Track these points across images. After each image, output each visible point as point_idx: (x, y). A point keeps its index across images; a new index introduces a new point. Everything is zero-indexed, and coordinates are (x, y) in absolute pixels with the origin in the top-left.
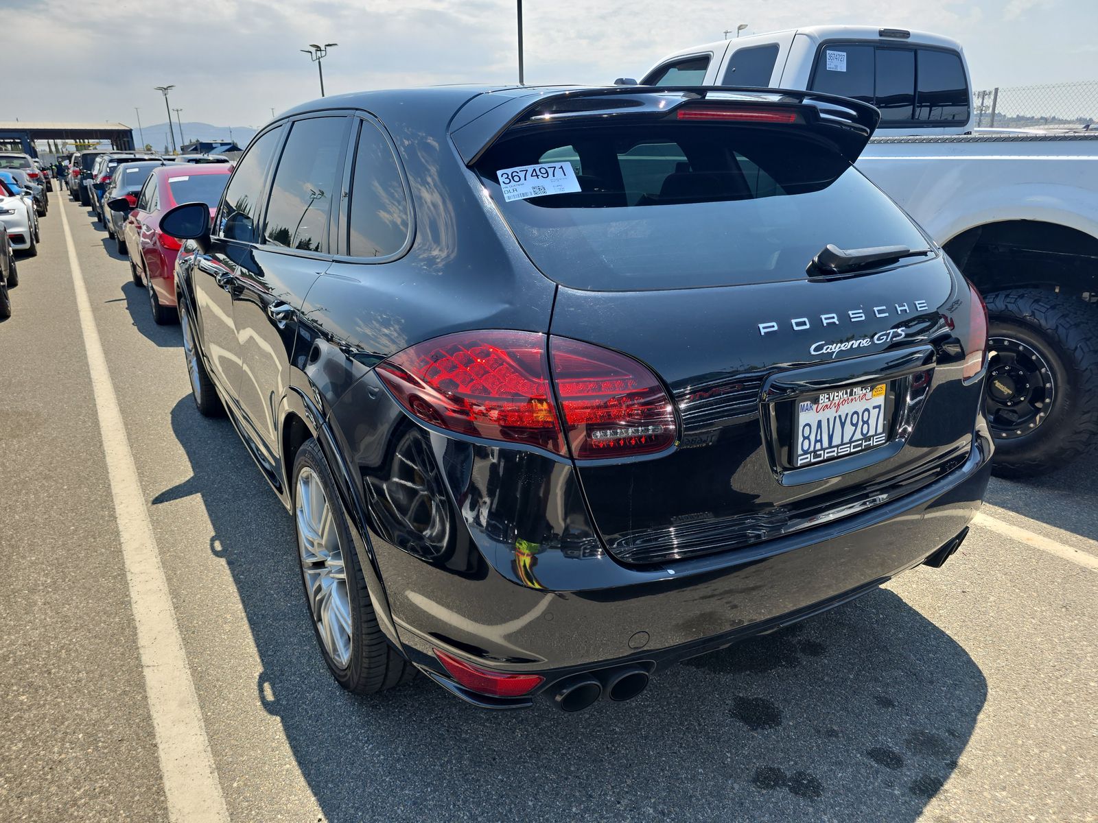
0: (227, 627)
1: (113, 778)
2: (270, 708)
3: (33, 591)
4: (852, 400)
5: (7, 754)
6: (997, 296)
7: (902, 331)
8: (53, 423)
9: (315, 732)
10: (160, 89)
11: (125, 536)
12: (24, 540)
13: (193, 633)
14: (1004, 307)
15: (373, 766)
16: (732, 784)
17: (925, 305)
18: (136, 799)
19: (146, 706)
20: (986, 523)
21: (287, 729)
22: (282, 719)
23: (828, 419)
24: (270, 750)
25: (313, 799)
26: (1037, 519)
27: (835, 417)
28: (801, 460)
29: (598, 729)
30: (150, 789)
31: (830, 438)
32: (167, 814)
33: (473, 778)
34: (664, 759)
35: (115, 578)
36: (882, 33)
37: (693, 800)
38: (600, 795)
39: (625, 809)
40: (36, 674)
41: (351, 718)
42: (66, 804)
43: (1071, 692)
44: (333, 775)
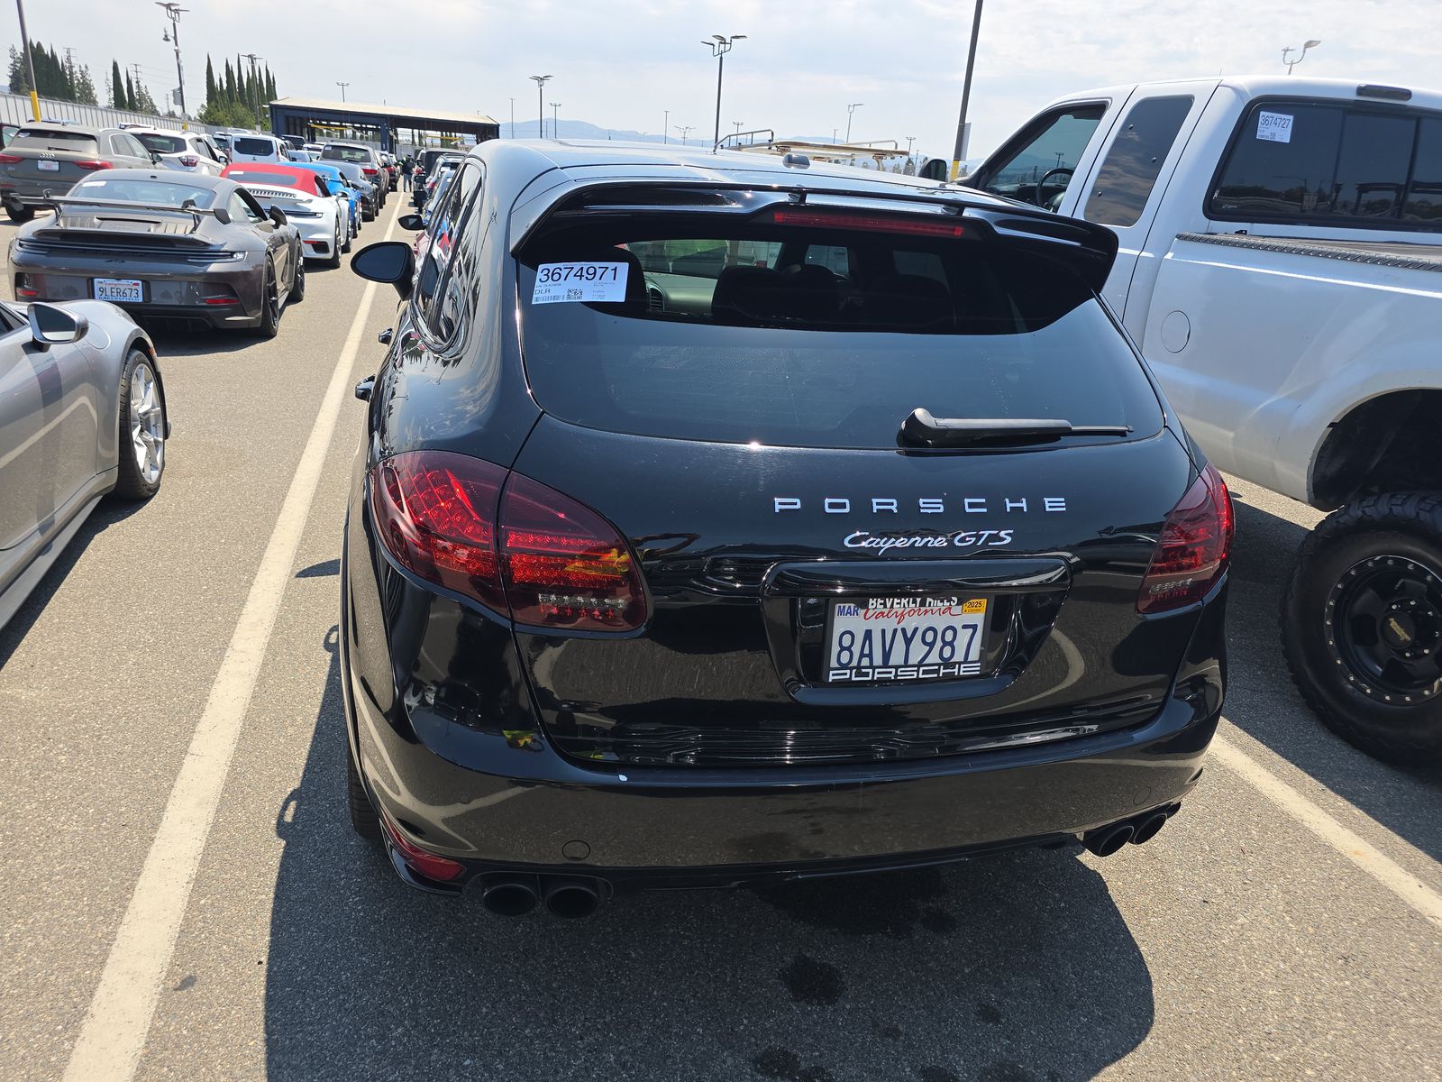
0: (291, 730)
1: (96, 863)
2: (282, 829)
3: (131, 648)
4: (926, 612)
5: (19, 811)
6: (1409, 496)
7: (1007, 534)
8: (251, 466)
9: (311, 867)
10: (538, 78)
11: (249, 607)
12: (152, 590)
13: (255, 729)
14: (1414, 514)
15: (346, 921)
16: (727, 1056)
17: (1064, 504)
18: (105, 889)
19: (166, 797)
20: (1306, 817)
21: (287, 855)
22: (287, 844)
23: (883, 631)
24: (256, 874)
25: (268, 938)
26: (1392, 828)
27: (895, 631)
28: (834, 675)
29: (612, 948)
30: (123, 883)
31: (886, 655)
32: (124, 913)
33: (441, 964)
34: (665, 1004)
35: (214, 651)
36: (1361, 91)
37: (669, 1062)
38: (566, 1024)
39: (584, 1048)
40: (87, 736)
41: (355, 863)
42: (42, 876)
43: (1268, 1073)
44: (301, 919)
